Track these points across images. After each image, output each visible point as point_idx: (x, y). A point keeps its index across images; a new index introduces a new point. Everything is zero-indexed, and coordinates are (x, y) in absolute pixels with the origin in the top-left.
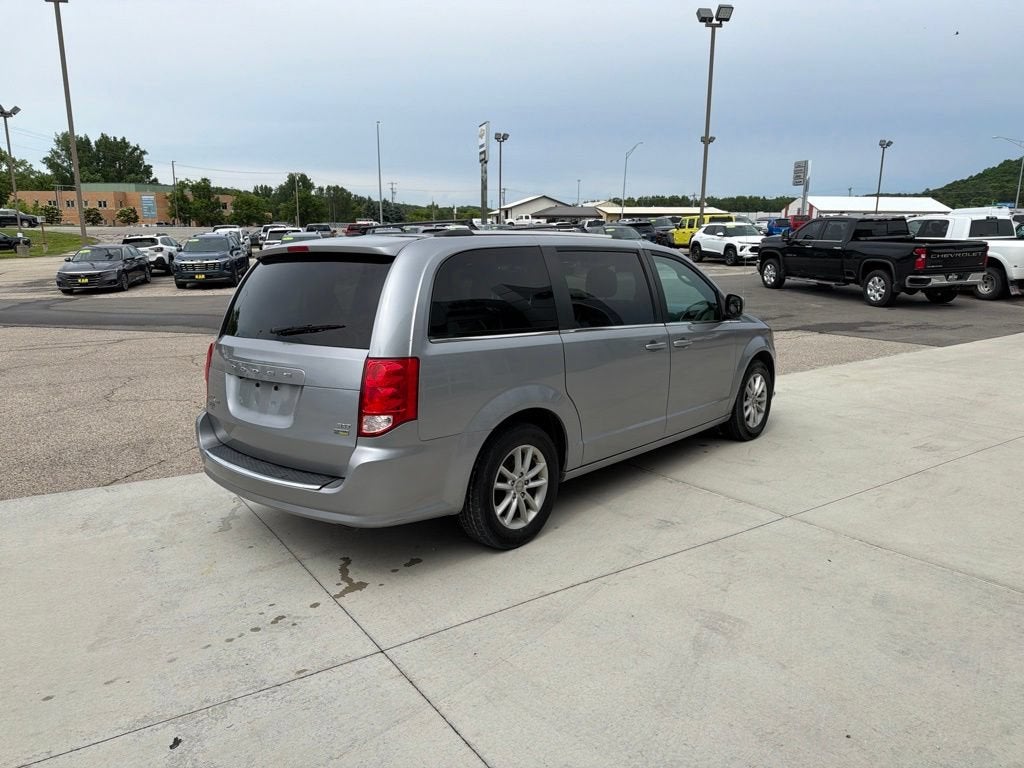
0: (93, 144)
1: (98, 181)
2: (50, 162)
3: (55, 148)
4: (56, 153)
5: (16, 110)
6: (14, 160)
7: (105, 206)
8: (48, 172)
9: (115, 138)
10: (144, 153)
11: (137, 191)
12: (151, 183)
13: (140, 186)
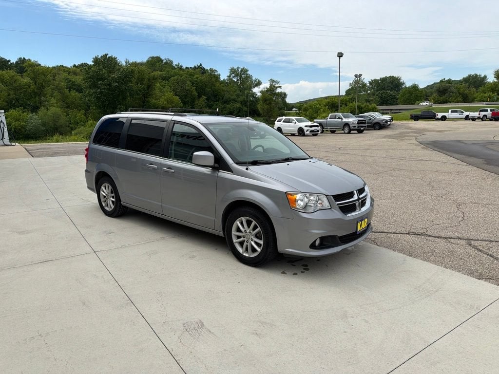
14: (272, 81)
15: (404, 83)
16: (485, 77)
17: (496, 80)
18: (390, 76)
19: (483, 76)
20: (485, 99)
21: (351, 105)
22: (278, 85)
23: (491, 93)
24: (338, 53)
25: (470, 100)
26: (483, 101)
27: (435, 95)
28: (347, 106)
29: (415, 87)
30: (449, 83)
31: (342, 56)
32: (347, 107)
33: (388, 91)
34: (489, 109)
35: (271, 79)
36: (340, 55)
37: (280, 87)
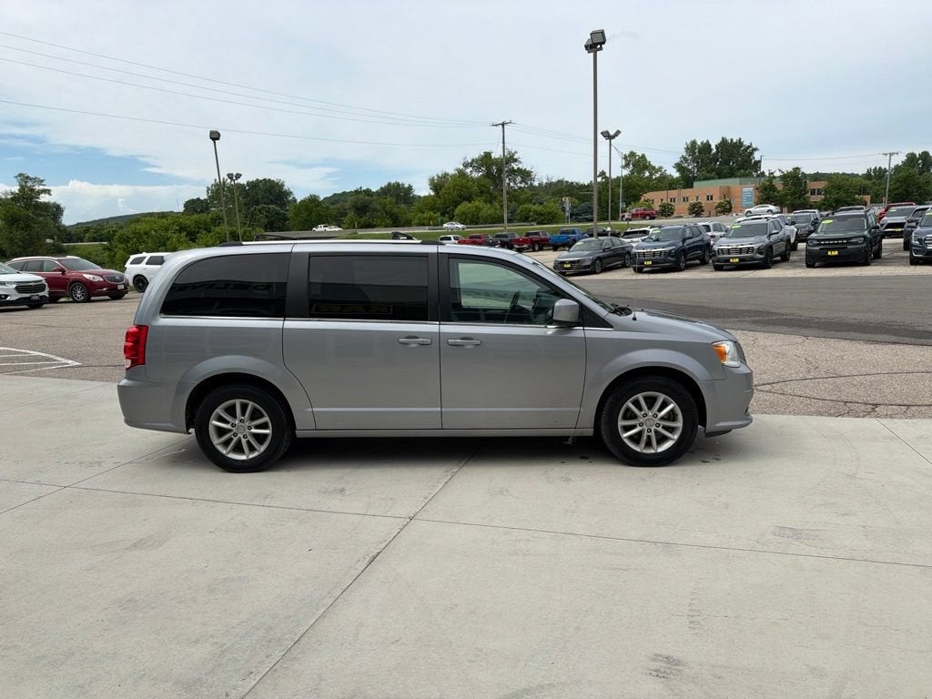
0: (713, 147)
1: (713, 178)
2: (679, 167)
3: (684, 154)
4: (685, 158)
5: (618, 133)
6: (654, 168)
7: (712, 199)
8: (676, 175)
9: (732, 140)
10: (755, 149)
11: (741, 184)
12: (758, 176)
13: (744, 179)
14: (24, 179)
15: (291, 193)
16: (410, 188)
17: (432, 193)
18: (265, 179)
19: (406, 186)
20: (426, 221)
21: (218, 229)
22: (41, 187)
23: (432, 213)
24: (212, 133)
25: (402, 224)
26: (424, 225)
27: (351, 214)
28: (210, 232)
29: (313, 200)
30: (368, 195)
31: (218, 139)
32: (212, 234)
33: (271, 206)
34: (451, 236)
35: (20, 175)
36: (215, 137)
37: (48, 192)
